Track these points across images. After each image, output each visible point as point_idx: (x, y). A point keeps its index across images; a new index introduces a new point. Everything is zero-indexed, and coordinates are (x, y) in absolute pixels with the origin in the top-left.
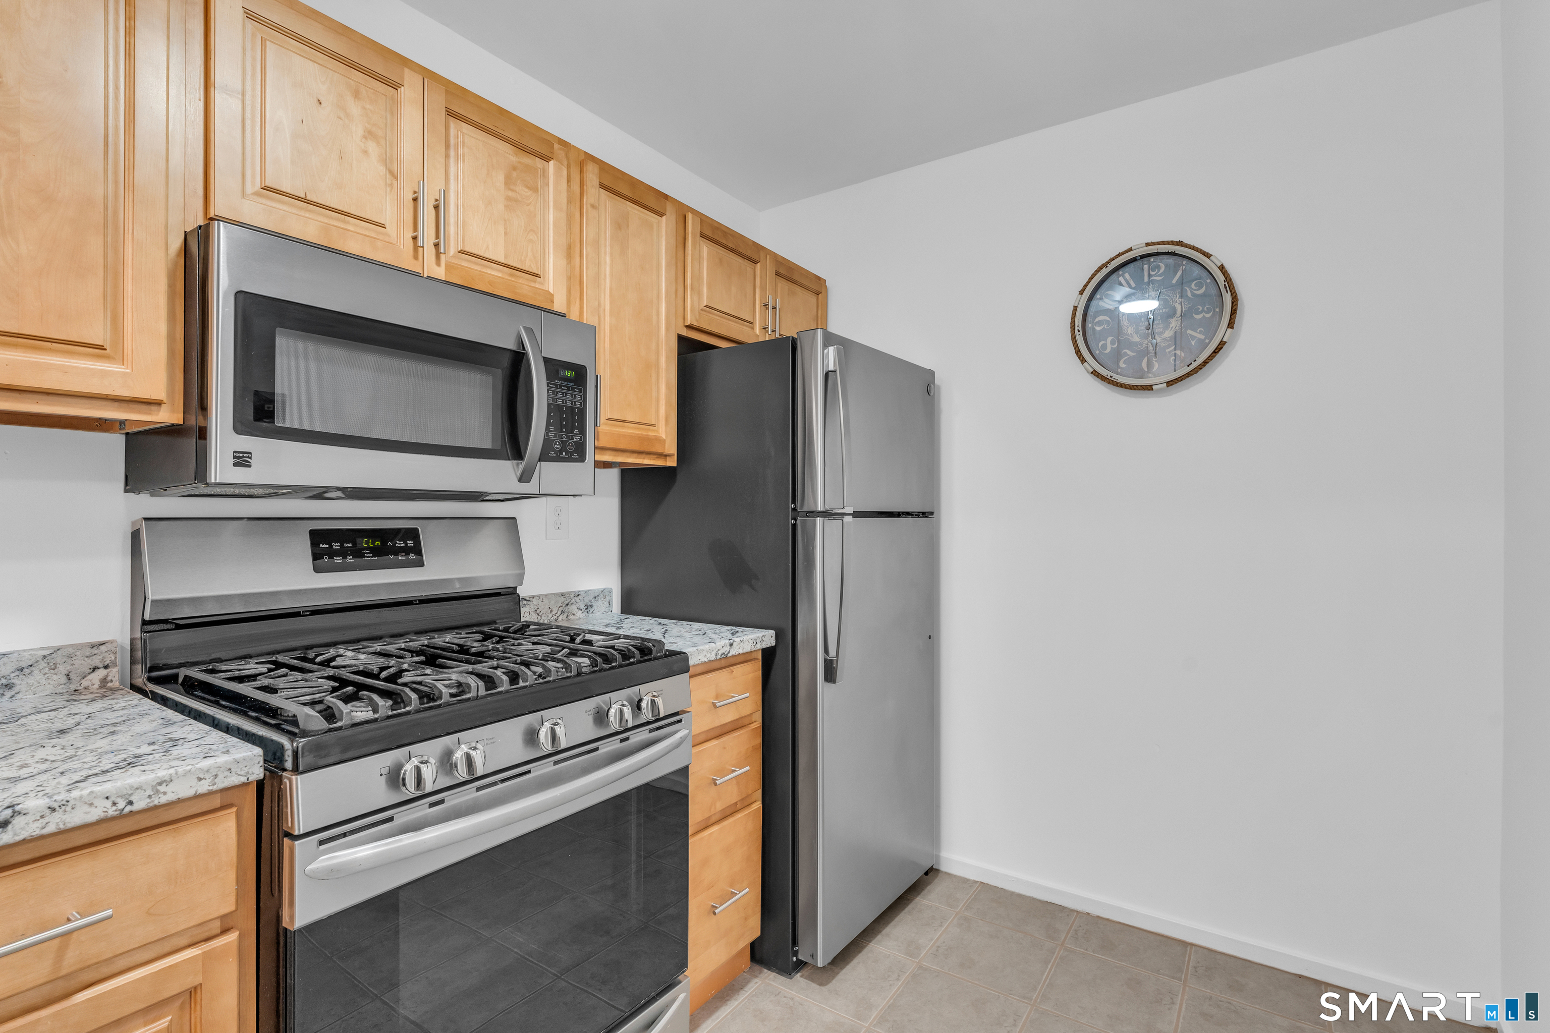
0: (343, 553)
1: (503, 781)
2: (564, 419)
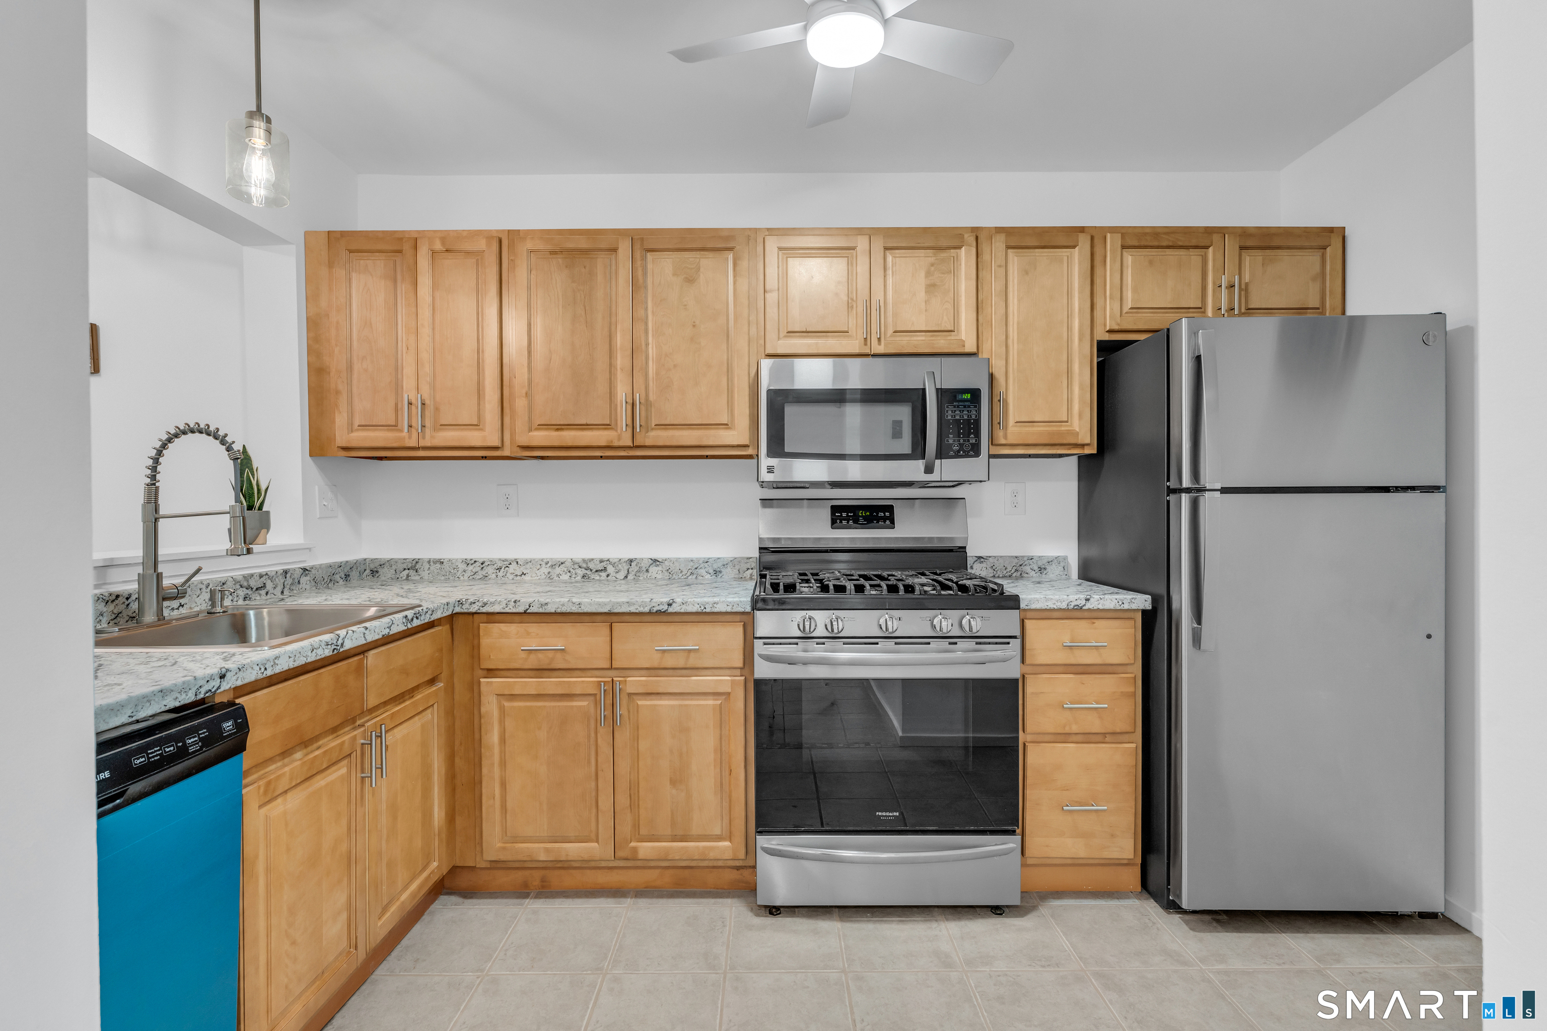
0: (847, 519)
1: (866, 644)
2: (961, 429)
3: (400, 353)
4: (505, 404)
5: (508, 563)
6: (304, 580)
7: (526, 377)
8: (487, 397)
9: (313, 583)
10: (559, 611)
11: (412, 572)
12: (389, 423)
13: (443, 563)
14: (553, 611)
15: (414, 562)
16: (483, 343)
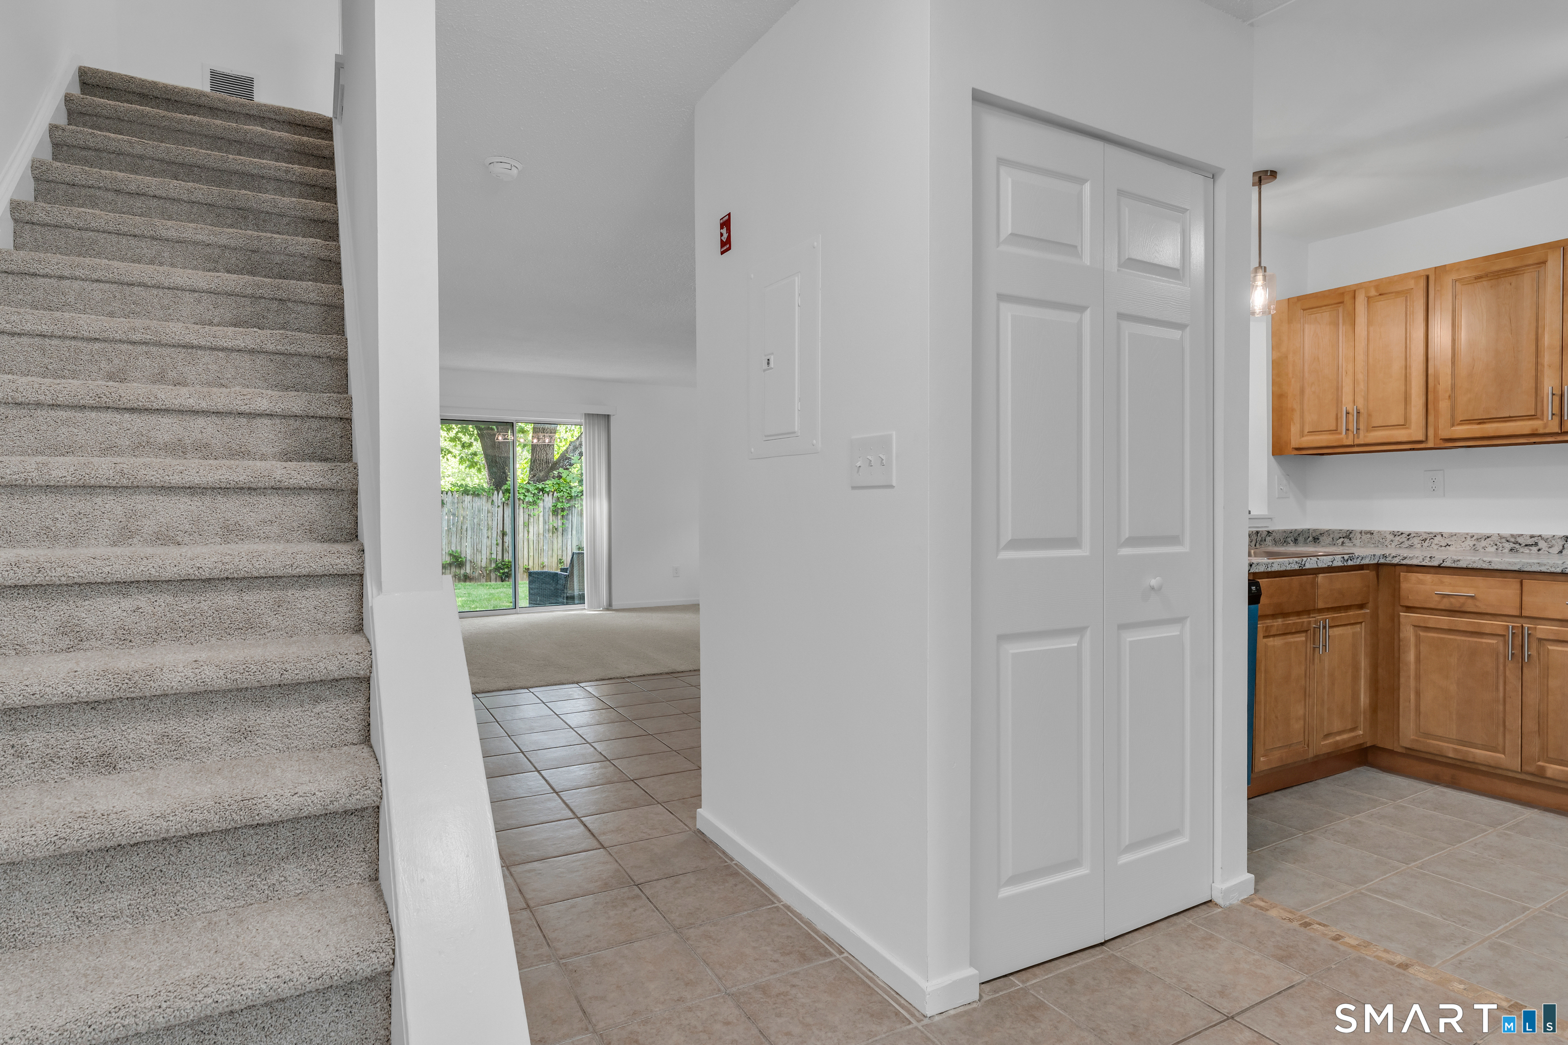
3: (1340, 377)
4: (1429, 406)
5: (1433, 535)
6: (1268, 539)
7: (1450, 383)
8: (1413, 403)
9: (1274, 542)
10: (1470, 566)
11: (1346, 540)
12: (1331, 429)
13: (1373, 534)
14: (1464, 566)
15: (1348, 532)
16: (1410, 361)
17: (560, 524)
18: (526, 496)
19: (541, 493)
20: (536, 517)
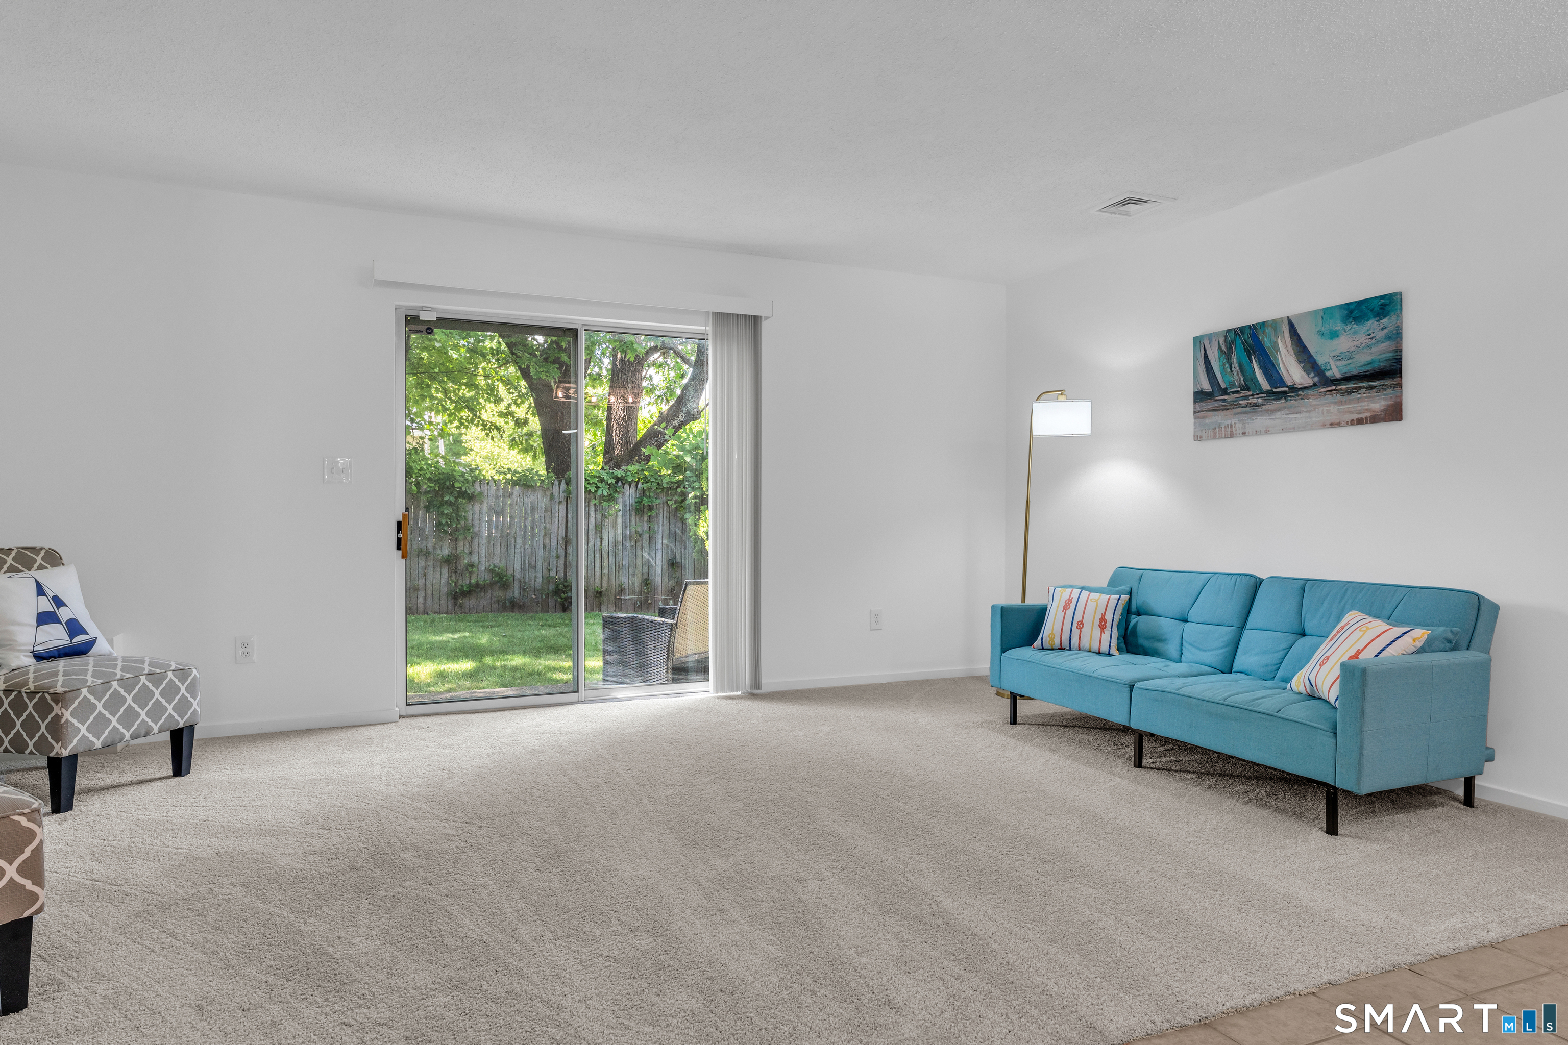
17: (646, 528)
18: (599, 487)
19: (620, 484)
20: (612, 518)
